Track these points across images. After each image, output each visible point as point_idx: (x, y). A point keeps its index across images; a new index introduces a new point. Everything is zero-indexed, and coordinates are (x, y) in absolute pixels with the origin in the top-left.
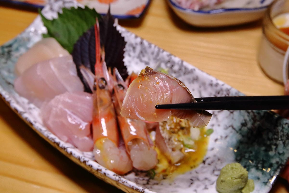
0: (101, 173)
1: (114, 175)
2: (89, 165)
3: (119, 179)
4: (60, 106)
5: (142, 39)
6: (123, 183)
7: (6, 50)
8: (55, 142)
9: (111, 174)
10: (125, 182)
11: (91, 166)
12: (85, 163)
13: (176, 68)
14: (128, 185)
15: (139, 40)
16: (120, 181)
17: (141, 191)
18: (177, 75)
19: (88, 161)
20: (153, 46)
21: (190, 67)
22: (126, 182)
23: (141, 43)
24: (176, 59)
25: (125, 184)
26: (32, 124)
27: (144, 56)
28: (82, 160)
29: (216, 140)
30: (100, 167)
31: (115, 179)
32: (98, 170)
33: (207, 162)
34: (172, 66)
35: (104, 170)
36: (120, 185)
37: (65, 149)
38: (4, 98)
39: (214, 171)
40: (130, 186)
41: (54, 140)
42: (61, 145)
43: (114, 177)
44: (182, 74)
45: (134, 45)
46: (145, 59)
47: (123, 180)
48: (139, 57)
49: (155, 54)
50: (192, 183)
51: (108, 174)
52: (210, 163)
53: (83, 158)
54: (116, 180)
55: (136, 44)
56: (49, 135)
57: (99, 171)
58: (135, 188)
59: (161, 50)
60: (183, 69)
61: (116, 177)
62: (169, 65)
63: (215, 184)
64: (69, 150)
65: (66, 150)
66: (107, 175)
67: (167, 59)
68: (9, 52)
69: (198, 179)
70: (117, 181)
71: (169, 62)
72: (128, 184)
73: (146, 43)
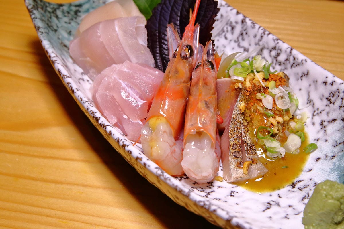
0: (140, 163)
1: (156, 168)
2: (128, 151)
3: (161, 174)
4: (115, 76)
5: (245, 17)
6: (164, 180)
7: (74, 9)
8: (94, 117)
9: (152, 166)
10: (168, 179)
11: (130, 152)
12: (124, 147)
13: (282, 58)
14: (171, 184)
15: (240, 17)
16: (162, 177)
17: (185, 194)
18: (283, 67)
19: (128, 146)
20: (257, 26)
21: (301, 57)
22: (170, 180)
23: (243, 22)
24: (284, 46)
25: (168, 181)
26: (73, 91)
27: (243, 40)
28: (121, 143)
29: (318, 159)
30: (142, 156)
31: (157, 173)
32: (137, 158)
33: (298, 185)
34: (278, 54)
35: (145, 159)
36: (161, 182)
37: (104, 126)
38: (50, 57)
39: (304, 198)
40: (173, 185)
41: (94, 114)
42: (100, 122)
43: (155, 171)
44: (289, 66)
45: (234, 24)
46: (245, 44)
47: (165, 176)
48: (237, 41)
49: (258, 37)
50: (268, 208)
51: (149, 166)
52: (302, 187)
53: (123, 140)
54: (157, 175)
55: (236, 23)
56: (89, 107)
57: (138, 160)
58: (178, 189)
59: (267, 33)
60: (291, 59)
61: (159, 170)
62: (274, 53)
63: (302, 215)
64: (109, 129)
65: (105, 128)
66: (147, 166)
67: (272, 44)
68: (76, 13)
69: (279, 205)
70: (158, 177)
71: (274, 48)
72: (172, 182)
73: (248, 22)
